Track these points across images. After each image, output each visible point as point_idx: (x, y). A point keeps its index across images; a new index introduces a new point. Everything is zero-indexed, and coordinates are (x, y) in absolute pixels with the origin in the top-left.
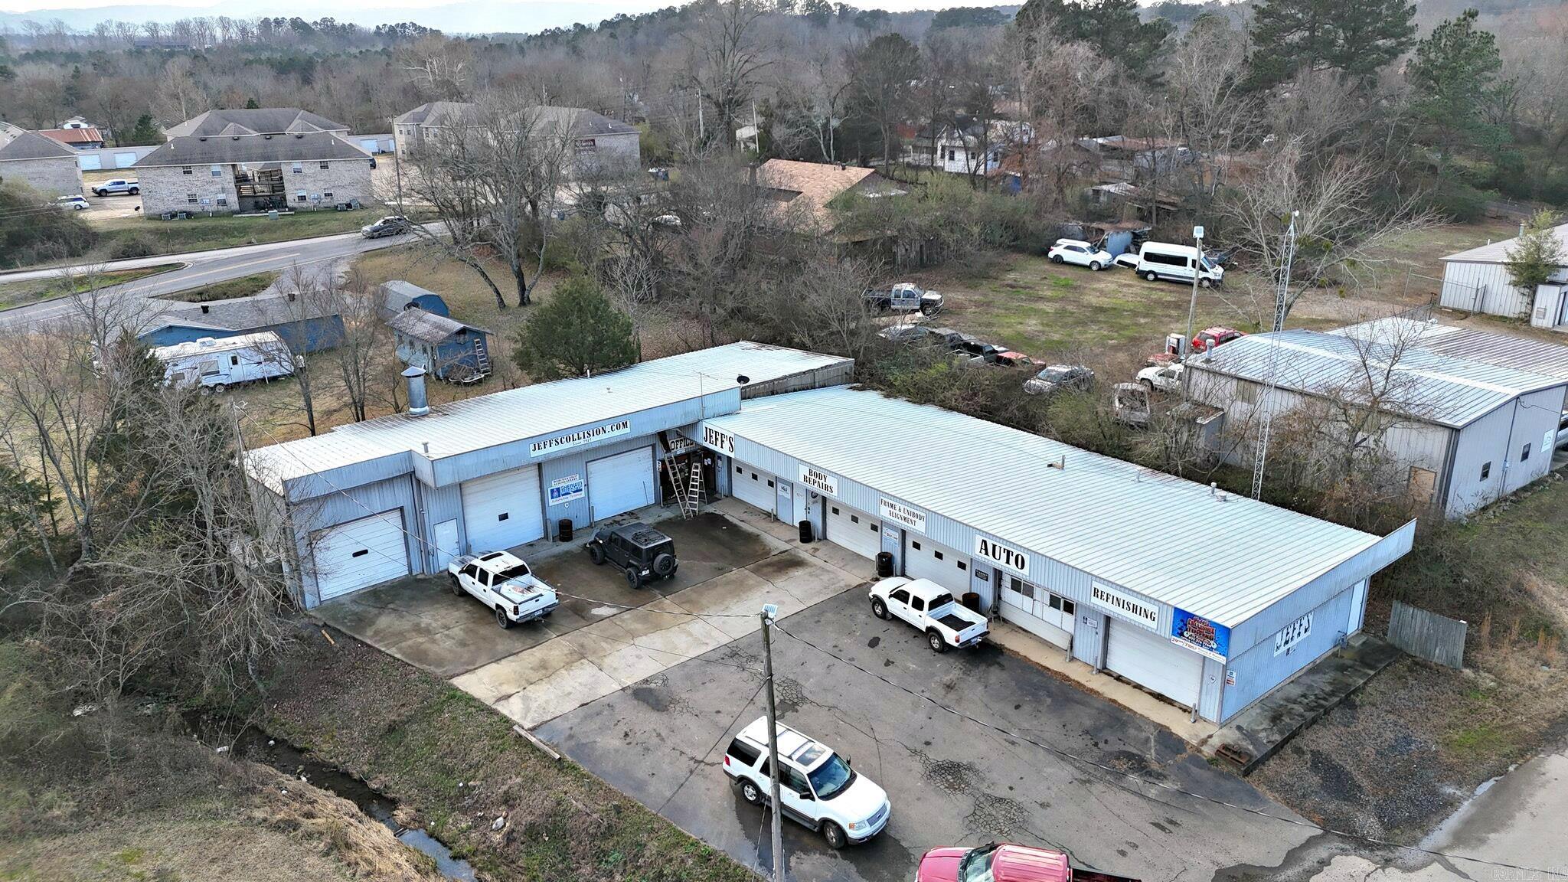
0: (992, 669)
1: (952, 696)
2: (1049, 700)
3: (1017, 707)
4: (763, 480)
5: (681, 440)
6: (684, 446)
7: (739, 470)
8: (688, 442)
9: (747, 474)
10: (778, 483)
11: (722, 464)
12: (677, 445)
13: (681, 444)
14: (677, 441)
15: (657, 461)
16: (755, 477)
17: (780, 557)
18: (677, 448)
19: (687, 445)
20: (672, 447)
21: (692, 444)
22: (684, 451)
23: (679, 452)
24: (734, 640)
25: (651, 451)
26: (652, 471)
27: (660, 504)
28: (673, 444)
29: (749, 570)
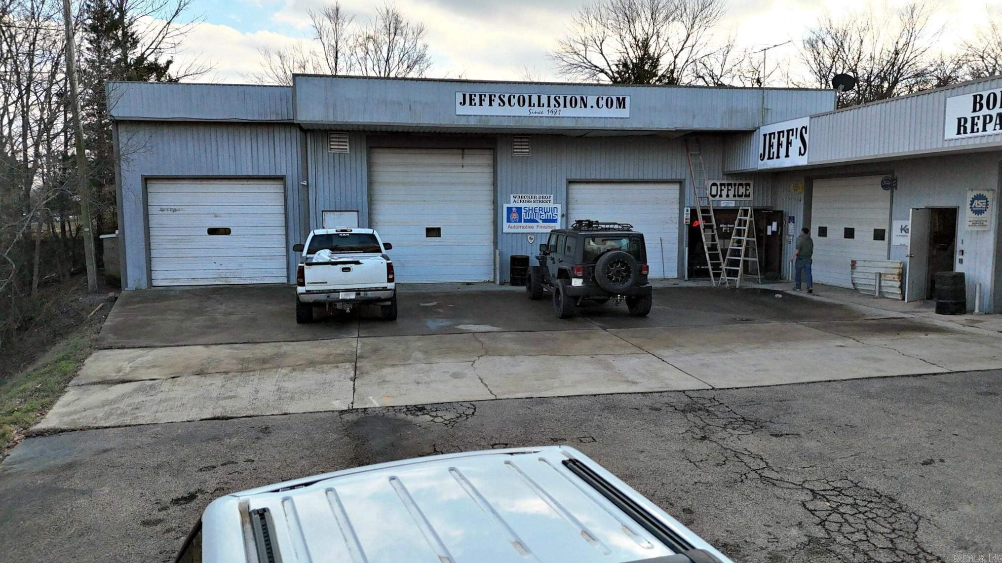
4: (864, 234)
5: (729, 185)
6: (734, 196)
7: (823, 232)
8: (742, 190)
9: (836, 232)
10: (894, 222)
11: (794, 230)
12: (721, 190)
13: (728, 190)
14: (721, 185)
15: (685, 209)
16: (849, 233)
17: (887, 321)
18: (721, 196)
19: (740, 196)
20: (714, 193)
21: (748, 196)
22: (732, 204)
23: (723, 204)
24: (713, 388)
25: (678, 192)
26: (677, 226)
27: (684, 277)
28: (714, 188)
29: (805, 325)
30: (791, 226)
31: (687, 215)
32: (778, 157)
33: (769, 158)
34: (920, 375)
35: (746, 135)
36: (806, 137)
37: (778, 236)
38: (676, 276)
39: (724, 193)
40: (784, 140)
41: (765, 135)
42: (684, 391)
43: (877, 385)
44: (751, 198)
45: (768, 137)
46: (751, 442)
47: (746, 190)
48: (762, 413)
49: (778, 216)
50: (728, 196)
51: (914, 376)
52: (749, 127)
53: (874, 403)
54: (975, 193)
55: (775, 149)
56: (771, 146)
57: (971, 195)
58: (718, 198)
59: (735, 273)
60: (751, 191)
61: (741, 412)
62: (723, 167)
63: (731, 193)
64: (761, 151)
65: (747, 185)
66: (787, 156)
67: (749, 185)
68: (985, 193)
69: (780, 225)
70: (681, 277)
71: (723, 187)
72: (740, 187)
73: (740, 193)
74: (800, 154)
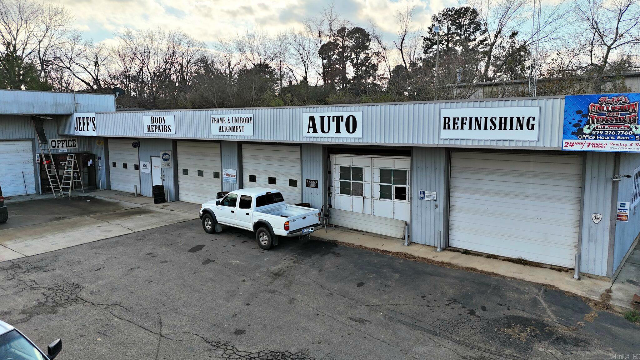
0: (326, 257)
1: (279, 281)
2: (397, 276)
3: (360, 285)
4: (131, 167)
5: (62, 141)
6: (67, 146)
7: (114, 165)
8: (71, 143)
9: (120, 166)
10: (140, 162)
11: (101, 163)
12: (58, 144)
13: (62, 144)
14: (58, 141)
15: (37, 155)
16: (125, 166)
17: (130, 210)
18: (58, 147)
19: (69, 146)
20: (54, 145)
21: (75, 146)
22: (66, 151)
23: (60, 151)
24: (26, 256)
25: (31, 145)
26: (33, 164)
27: (39, 193)
28: (54, 143)
29: (91, 217)
30: (100, 161)
31: (38, 158)
32: (84, 130)
33: (80, 130)
34: (121, 236)
35: (68, 117)
36: (95, 122)
37: (93, 167)
38: (35, 193)
39: (60, 145)
40: (85, 122)
41: (77, 118)
42: (11, 261)
43: (101, 243)
44: (77, 147)
45: (78, 119)
46: (34, 276)
47: (73, 143)
48: (44, 263)
49: (92, 156)
50: (63, 147)
51: (119, 236)
52: (69, 113)
53: (95, 251)
54: (164, 153)
55: (82, 126)
56: (80, 124)
57: (162, 154)
58: (56, 148)
59: (67, 189)
60: (76, 143)
61: (35, 265)
62: (58, 132)
63: (65, 145)
64: (76, 126)
65: (73, 140)
66: (88, 130)
67: (75, 140)
68: (168, 152)
69: (94, 161)
70: (38, 193)
71: (59, 142)
72: (70, 142)
73: (70, 145)
74: (93, 130)
